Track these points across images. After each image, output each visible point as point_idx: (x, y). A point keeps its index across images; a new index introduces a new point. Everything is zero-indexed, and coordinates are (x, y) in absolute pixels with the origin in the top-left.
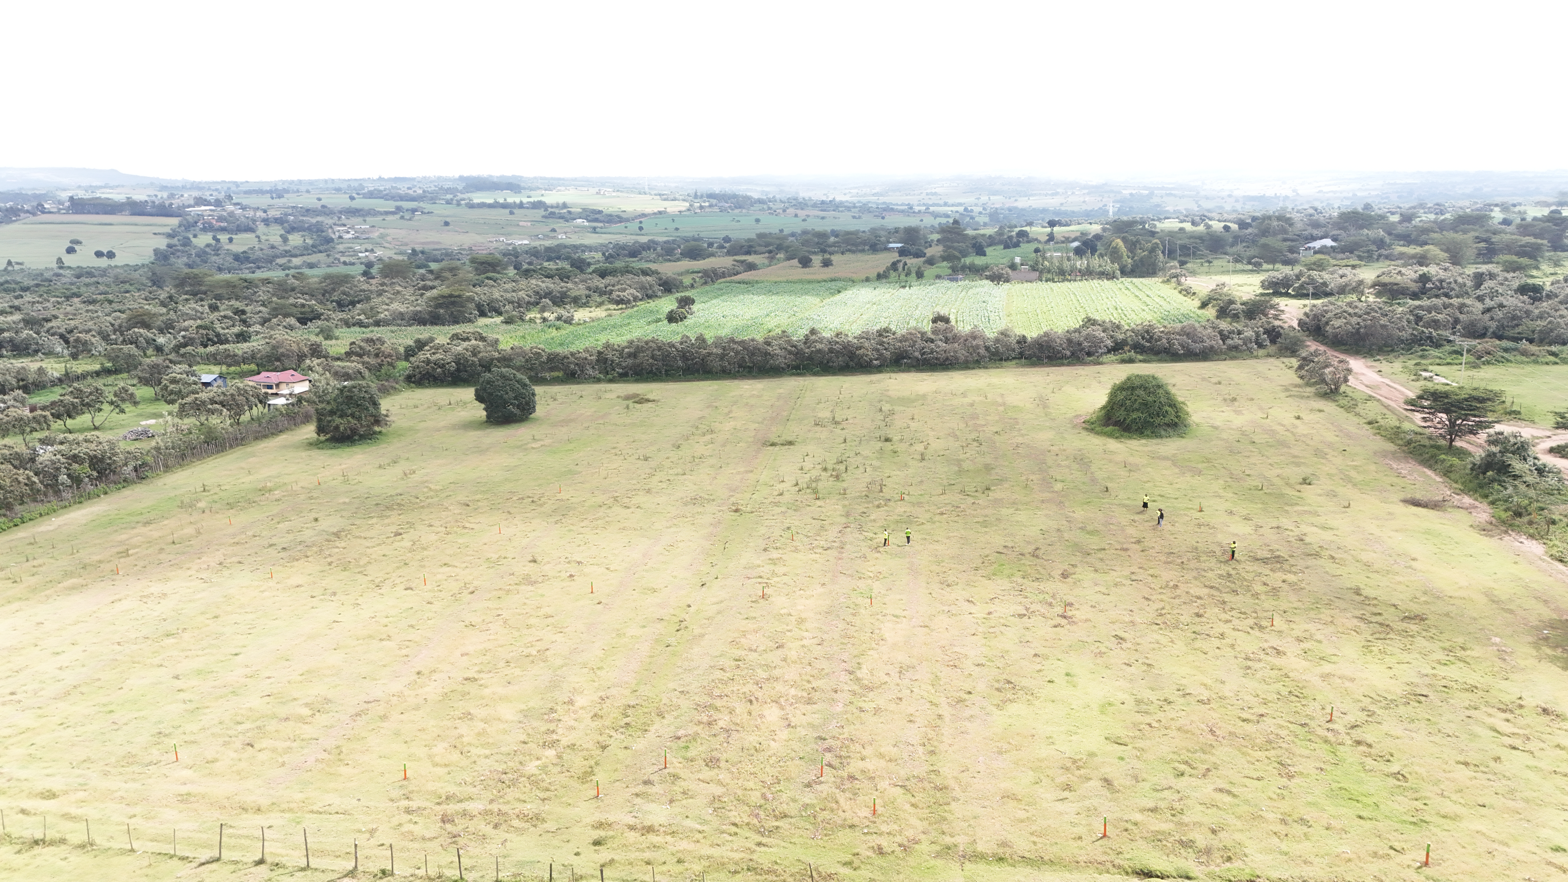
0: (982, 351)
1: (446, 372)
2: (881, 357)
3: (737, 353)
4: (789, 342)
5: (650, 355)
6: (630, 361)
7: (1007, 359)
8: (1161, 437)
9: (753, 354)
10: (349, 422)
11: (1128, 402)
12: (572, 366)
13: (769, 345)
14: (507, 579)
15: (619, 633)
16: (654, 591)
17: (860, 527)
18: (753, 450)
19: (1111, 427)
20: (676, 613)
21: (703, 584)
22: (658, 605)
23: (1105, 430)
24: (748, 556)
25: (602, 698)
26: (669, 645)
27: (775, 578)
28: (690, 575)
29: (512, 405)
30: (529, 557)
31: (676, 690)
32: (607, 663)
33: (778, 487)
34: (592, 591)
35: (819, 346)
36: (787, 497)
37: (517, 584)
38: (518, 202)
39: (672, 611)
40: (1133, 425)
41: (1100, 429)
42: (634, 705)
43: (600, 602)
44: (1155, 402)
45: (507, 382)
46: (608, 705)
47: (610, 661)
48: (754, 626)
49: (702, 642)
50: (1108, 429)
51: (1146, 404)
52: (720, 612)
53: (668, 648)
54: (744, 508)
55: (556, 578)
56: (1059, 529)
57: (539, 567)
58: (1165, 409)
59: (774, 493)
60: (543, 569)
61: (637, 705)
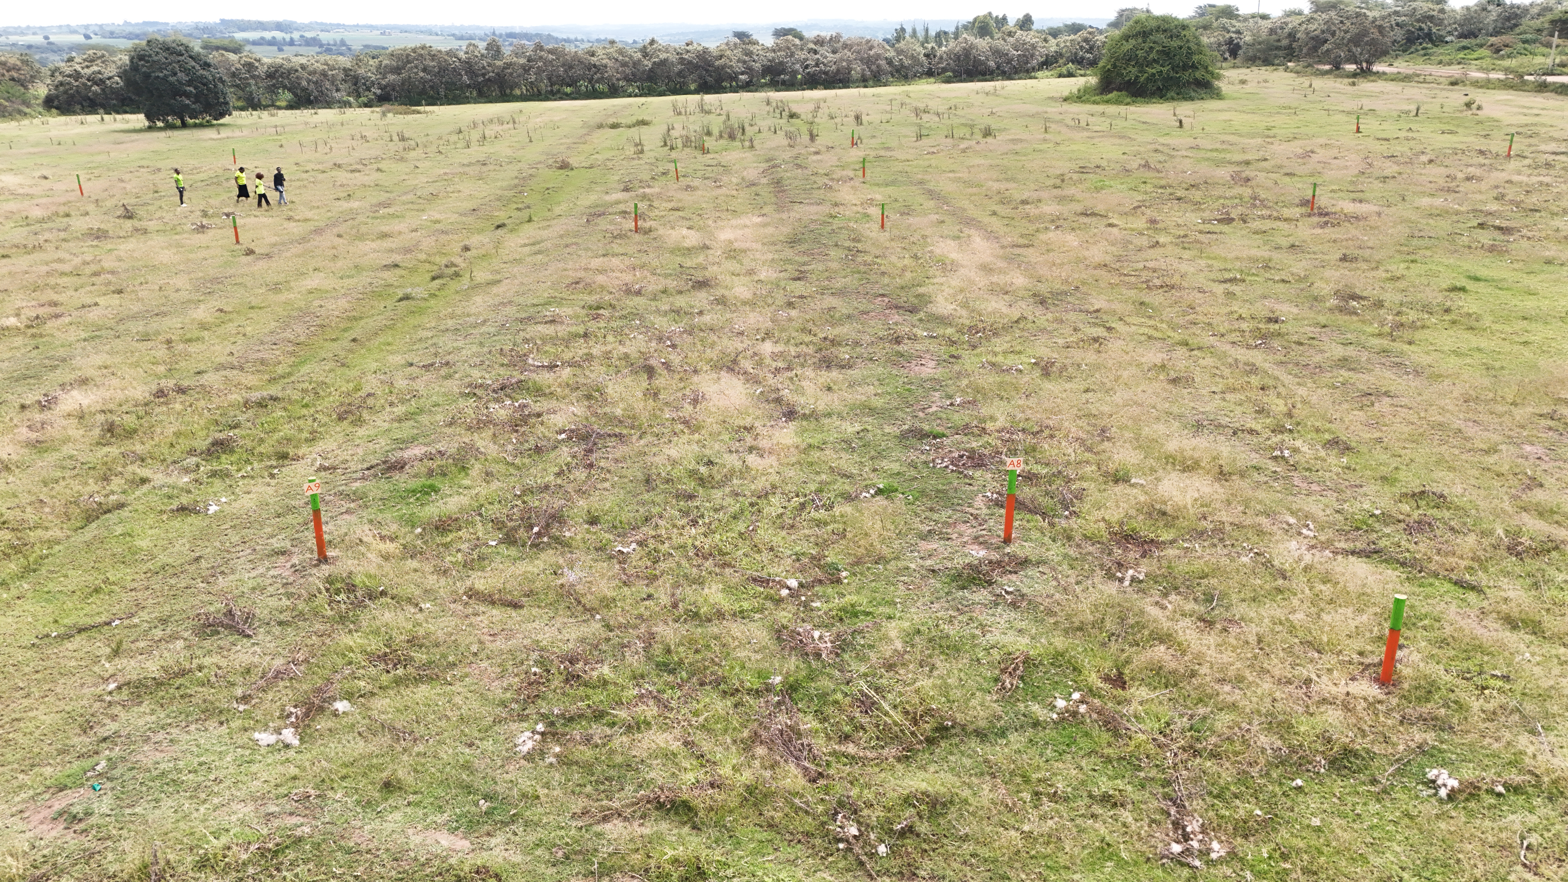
0: (882, 63)
1: (108, 91)
2: (749, 70)
3: (547, 62)
4: (621, 51)
5: (421, 66)
6: (392, 77)
8: (1192, 99)
9: (571, 67)
11: (1140, 53)
12: (304, 83)
13: (593, 55)
14: (47, 236)
15: (276, 288)
16: (384, 236)
17: (799, 166)
18: (584, 131)
19: (1115, 93)
20: (432, 259)
21: (498, 227)
22: (392, 251)
23: (1106, 98)
24: (592, 198)
25: (160, 393)
26: (407, 298)
27: (657, 212)
28: (470, 219)
29: (187, 95)
30: (118, 213)
31: (411, 365)
32: (221, 331)
33: (633, 149)
34: (238, 242)
35: (663, 56)
36: (652, 154)
37: (64, 240)
38: (288, 39)
39: (423, 257)
40: (1150, 86)
41: (1097, 98)
42: (263, 399)
43: (250, 252)
44: (1181, 48)
45: (173, 58)
46: (178, 407)
47: (231, 327)
48: (627, 263)
49: (495, 290)
50: (1110, 96)
51: (1166, 53)
52: (539, 252)
53: (404, 303)
54: (575, 165)
55: (164, 231)
56: (1156, 151)
57: (135, 223)
58: (1195, 58)
59: (628, 153)
60: (144, 224)
61: (275, 399)
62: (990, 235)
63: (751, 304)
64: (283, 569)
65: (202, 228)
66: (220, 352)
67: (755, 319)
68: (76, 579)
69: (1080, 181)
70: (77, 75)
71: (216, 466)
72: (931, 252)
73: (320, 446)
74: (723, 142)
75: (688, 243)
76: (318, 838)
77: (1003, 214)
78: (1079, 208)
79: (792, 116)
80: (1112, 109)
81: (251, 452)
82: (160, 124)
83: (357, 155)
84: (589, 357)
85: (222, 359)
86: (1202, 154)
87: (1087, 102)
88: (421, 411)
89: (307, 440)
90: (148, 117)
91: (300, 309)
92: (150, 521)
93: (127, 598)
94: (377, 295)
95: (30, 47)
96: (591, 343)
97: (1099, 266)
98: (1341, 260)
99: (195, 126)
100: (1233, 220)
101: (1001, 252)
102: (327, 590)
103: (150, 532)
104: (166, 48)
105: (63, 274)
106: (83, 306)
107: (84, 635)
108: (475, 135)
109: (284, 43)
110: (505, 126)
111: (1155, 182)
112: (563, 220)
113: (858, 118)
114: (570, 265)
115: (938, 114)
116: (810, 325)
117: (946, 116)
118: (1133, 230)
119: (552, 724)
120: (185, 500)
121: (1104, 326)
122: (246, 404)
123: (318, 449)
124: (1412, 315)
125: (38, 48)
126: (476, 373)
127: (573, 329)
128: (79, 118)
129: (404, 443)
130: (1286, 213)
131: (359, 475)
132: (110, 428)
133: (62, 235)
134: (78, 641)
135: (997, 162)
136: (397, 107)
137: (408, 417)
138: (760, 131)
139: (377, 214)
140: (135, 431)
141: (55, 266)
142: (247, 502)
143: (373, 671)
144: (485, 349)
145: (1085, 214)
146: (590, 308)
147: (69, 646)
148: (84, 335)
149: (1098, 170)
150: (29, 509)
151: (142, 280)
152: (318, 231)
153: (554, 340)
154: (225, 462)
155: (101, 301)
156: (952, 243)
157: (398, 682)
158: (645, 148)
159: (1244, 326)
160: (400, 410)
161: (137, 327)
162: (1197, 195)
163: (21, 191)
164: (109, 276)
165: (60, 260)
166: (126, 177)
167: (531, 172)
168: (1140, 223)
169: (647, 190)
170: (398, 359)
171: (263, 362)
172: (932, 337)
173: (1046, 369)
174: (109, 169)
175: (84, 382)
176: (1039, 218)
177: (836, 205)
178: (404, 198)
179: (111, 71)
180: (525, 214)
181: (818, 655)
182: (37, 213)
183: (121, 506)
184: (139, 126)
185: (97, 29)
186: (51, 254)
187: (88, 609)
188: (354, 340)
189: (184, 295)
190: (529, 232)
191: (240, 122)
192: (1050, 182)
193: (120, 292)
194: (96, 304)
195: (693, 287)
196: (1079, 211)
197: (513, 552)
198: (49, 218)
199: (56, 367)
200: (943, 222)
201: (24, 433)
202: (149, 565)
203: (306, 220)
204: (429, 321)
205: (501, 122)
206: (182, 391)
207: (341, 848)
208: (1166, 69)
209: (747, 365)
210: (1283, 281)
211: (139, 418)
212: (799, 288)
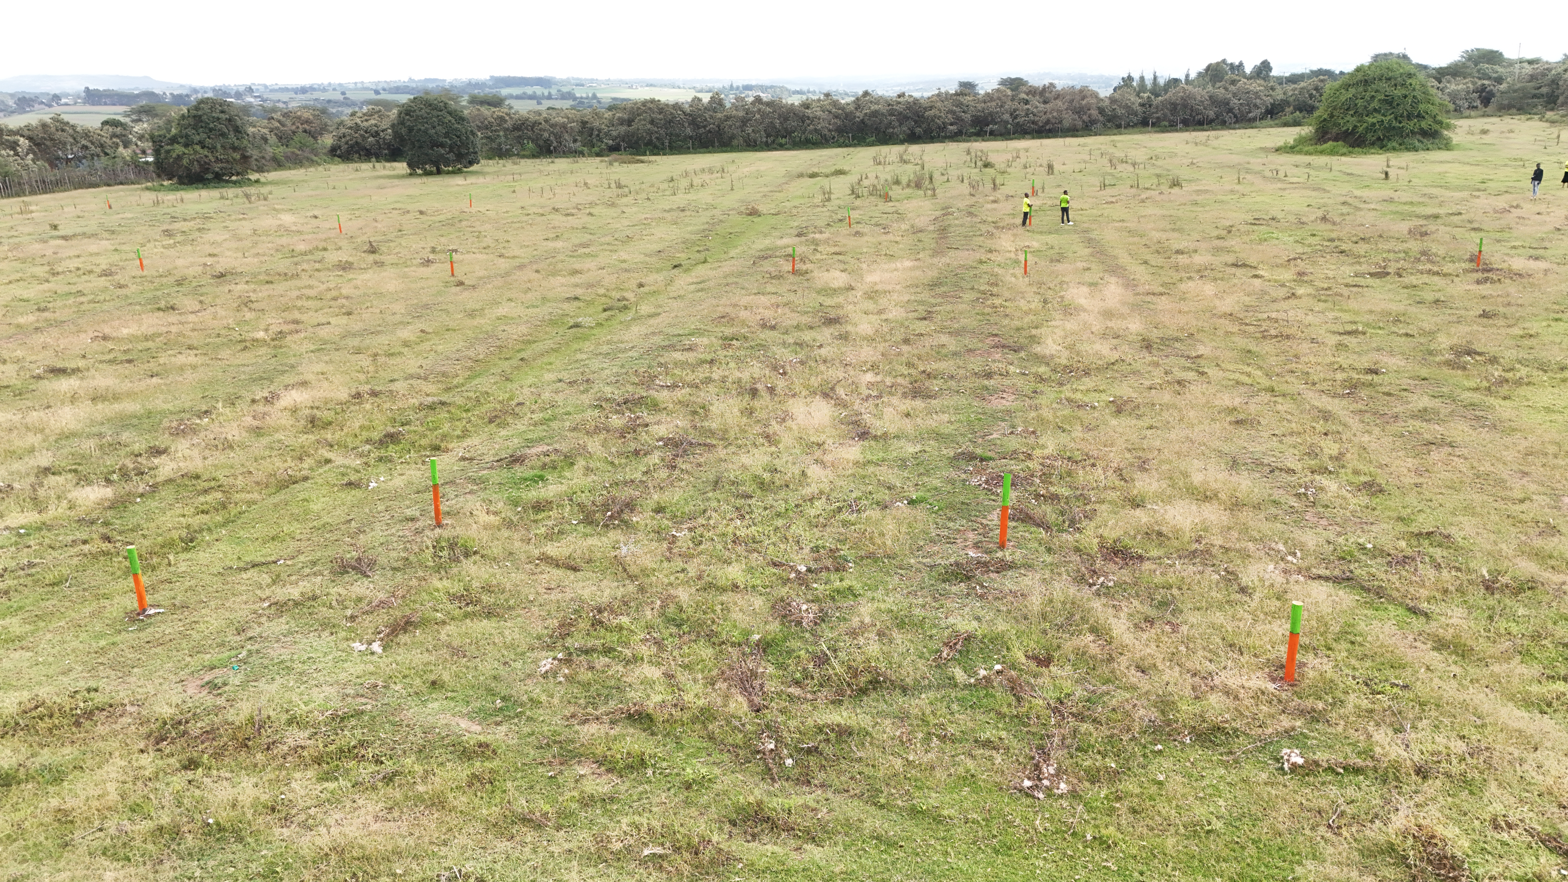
0: (1094, 113)
1: (381, 141)
2: (958, 120)
3: (764, 115)
4: (835, 103)
5: (649, 118)
6: (623, 129)
7: (1127, 126)
9: (786, 119)
10: (196, 152)
12: (546, 135)
13: (808, 108)
14: (305, 266)
15: (471, 314)
16: (575, 272)
17: (970, 214)
18: (783, 180)
19: (1330, 143)
20: (609, 294)
21: (675, 266)
22: (577, 286)
23: (1320, 148)
24: (767, 242)
25: (358, 395)
26: (577, 326)
27: (818, 256)
28: (653, 260)
29: (442, 145)
30: (365, 248)
31: (560, 381)
32: (417, 348)
33: (821, 197)
34: (453, 275)
35: (874, 107)
36: (838, 202)
37: (318, 270)
38: (546, 94)
39: (602, 291)
40: (1369, 136)
41: (1311, 148)
42: (434, 403)
43: (461, 284)
44: (1405, 97)
45: (435, 113)
46: (368, 406)
47: (426, 346)
48: (773, 301)
49: (652, 321)
50: (1325, 146)
51: (1389, 101)
52: (702, 290)
53: (574, 330)
54: (765, 212)
55: (397, 264)
56: (1344, 203)
57: (376, 257)
58: (1422, 107)
59: (816, 201)
60: (383, 258)
61: (443, 403)
62: (1130, 284)
63: (870, 340)
64: (406, 530)
65: (428, 262)
66: (412, 364)
67: (868, 353)
68: (261, 531)
69: (1248, 233)
70: (357, 128)
71: (383, 453)
72: (1062, 297)
73: (468, 442)
74: (908, 191)
75: (836, 284)
76: (375, 713)
77: (1154, 264)
78: (1231, 259)
79: (987, 165)
80: (1323, 160)
81: (413, 443)
82: (419, 171)
83: (575, 200)
84: (708, 380)
85: (412, 371)
86: (1392, 207)
87: (1300, 152)
88: (554, 418)
89: (458, 437)
90: (410, 165)
91: (487, 332)
92: (324, 492)
93: (293, 545)
94: (553, 323)
95: (329, 101)
96: (715, 369)
97: (1225, 315)
98: (1480, 316)
99: (448, 173)
100: (1388, 274)
101: (1131, 299)
102: (434, 547)
103: (323, 499)
104: (429, 104)
105: (308, 298)
106: (319, 325)
107: (256, 569)
108: (684, 183)
109: (543, 97)
110: (715, 175)
111: (1327, 235)
112: (733, 262)
113: (1050, 167)
114: (724, 301)
115: (1134, 165)
116: (915, 360)
117: (1142, 166)
118: (1276, 281)
119: (570, 654)
120: (353, 477)
121: (1197, 371)
122: (421, 407)
123: (465, 444)
124: (1523, 371)
125: (336, 103)
126: (608, 390)
127: (702, 356)
128: (356, 165)
129: (530, 443)
130: (1448, 268)
131: (488, 465)
132: (313, 421)
133: (317, 266)
134: (252, 573)
135: (1172, 212)
136: (625, 157)
137: (544, 422)
138: (948, 181)
139: (575, 254)
140: (330, 423)
141: (304, 291)
142: (398, 482)
143: (450, 607)
144: (624, 371)
145: (1235, 265)
146: (726, 338)
147: (244, 576)
148: (313, 347)
149: (1273, 223)
150: (240, 478)
151: (369, 304)
152: (521, 267)
153: (683, 365)
154: (392, 450)
155: (333, 321)
156: (1085, 289)
157: (466, 615)
158: (832, 197)
159: (1340, 376)
160: (536, 417)
161: (355, 342)
162: (1362, 248)
163: (294, 228)
164: (344, 301)
165: (310, 287)
166: (379, 218)
167: (721, 218)
168: (1287, 275)
169: (817, 236)
170: (549, 377)
171: (444, 374)
172: (1024, 374)
173: (1119, 408)
174: (368, 211)
175: (304, 384)
176: (1187, 268)
177: (990, 251)
178: (602, 240)
179: (385, 124)
180: (701, 256)
181: (799, 623)
182: (302, 247)
183: (306, 479)
184: (404, 172)
185: (386, 86)
186: (305, 281)
187: (264, 551)
188: (522, 359)
189: (398, 318)
190: (701, 271)
191: (486, 169)
192: (1216, 233)
193: (349, 314)
194: (329, 323)
195: (824, 323)
196: (1230, 262)
197: (589, 530)
198: (310, 251)
199: (284, 372)
200: (1089, 269)
201: (249, 420)
202: (315, 523)
203: (514, 257)
204: (588, 346)
205: (711, 171)
206: (374, 394)
207: (389, 721)
208: (1388, 118)
209: (841, 392)
210: (1407, 335)
211: (336, 413)
212: (921, 327)
